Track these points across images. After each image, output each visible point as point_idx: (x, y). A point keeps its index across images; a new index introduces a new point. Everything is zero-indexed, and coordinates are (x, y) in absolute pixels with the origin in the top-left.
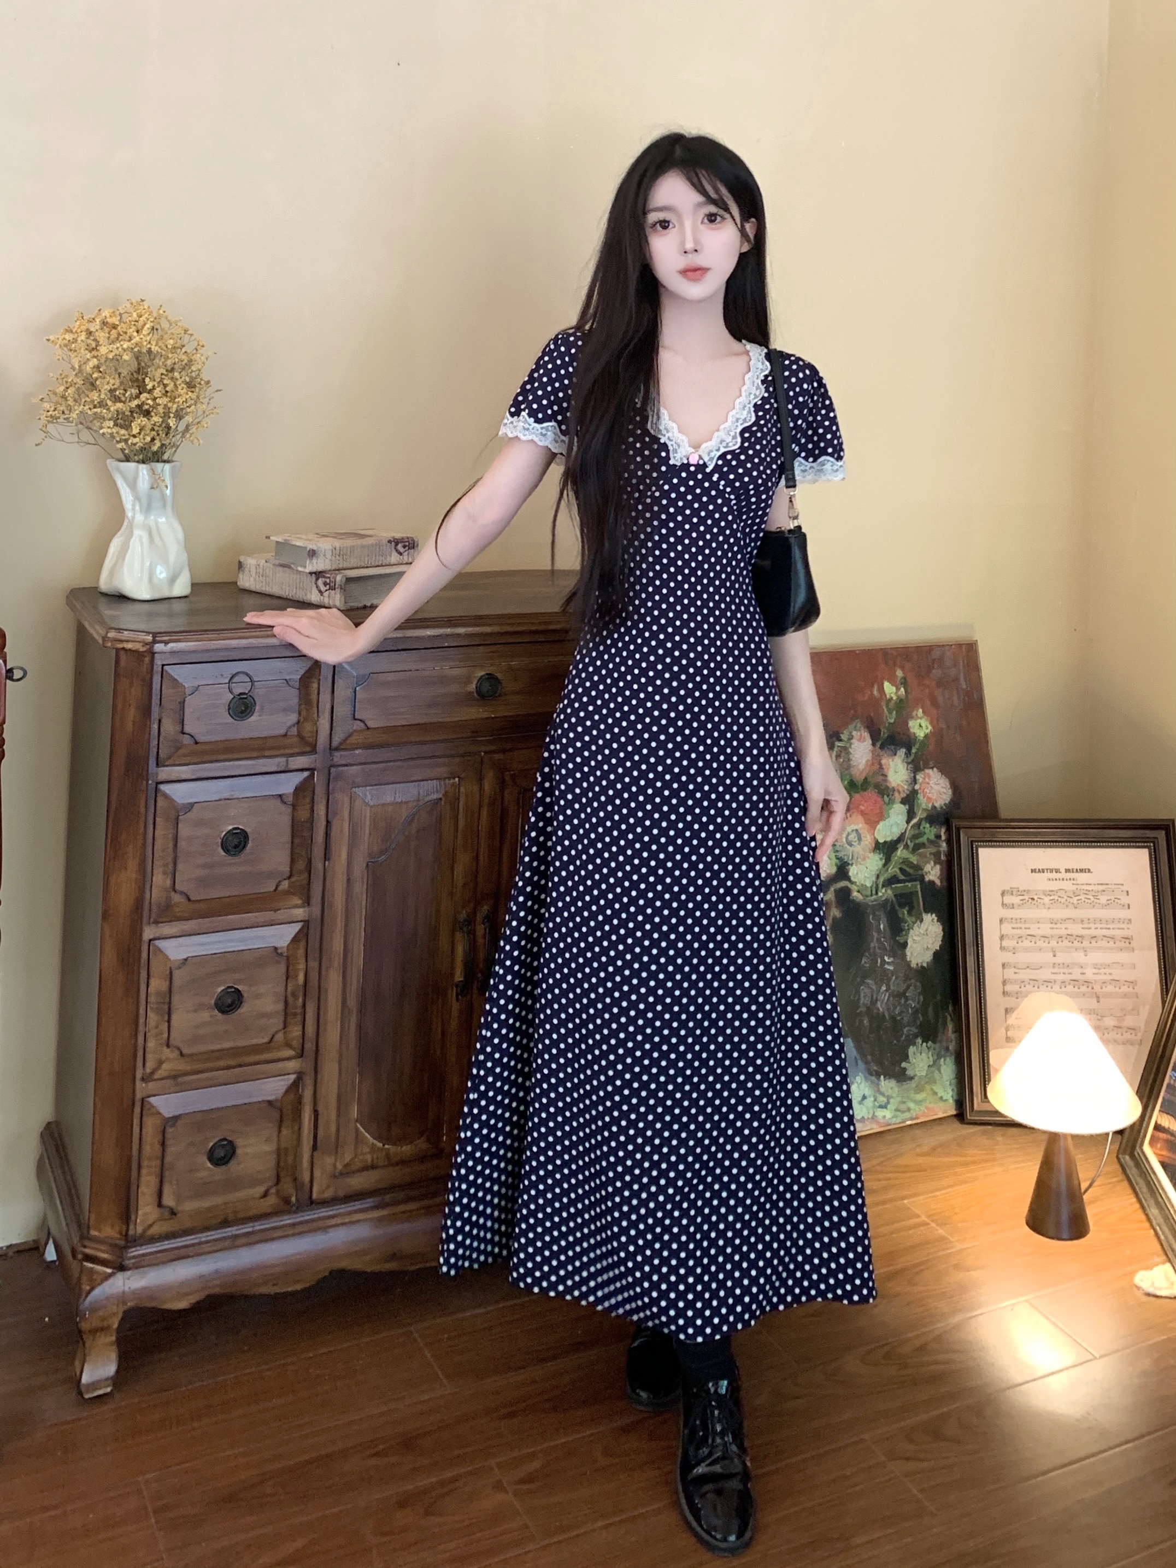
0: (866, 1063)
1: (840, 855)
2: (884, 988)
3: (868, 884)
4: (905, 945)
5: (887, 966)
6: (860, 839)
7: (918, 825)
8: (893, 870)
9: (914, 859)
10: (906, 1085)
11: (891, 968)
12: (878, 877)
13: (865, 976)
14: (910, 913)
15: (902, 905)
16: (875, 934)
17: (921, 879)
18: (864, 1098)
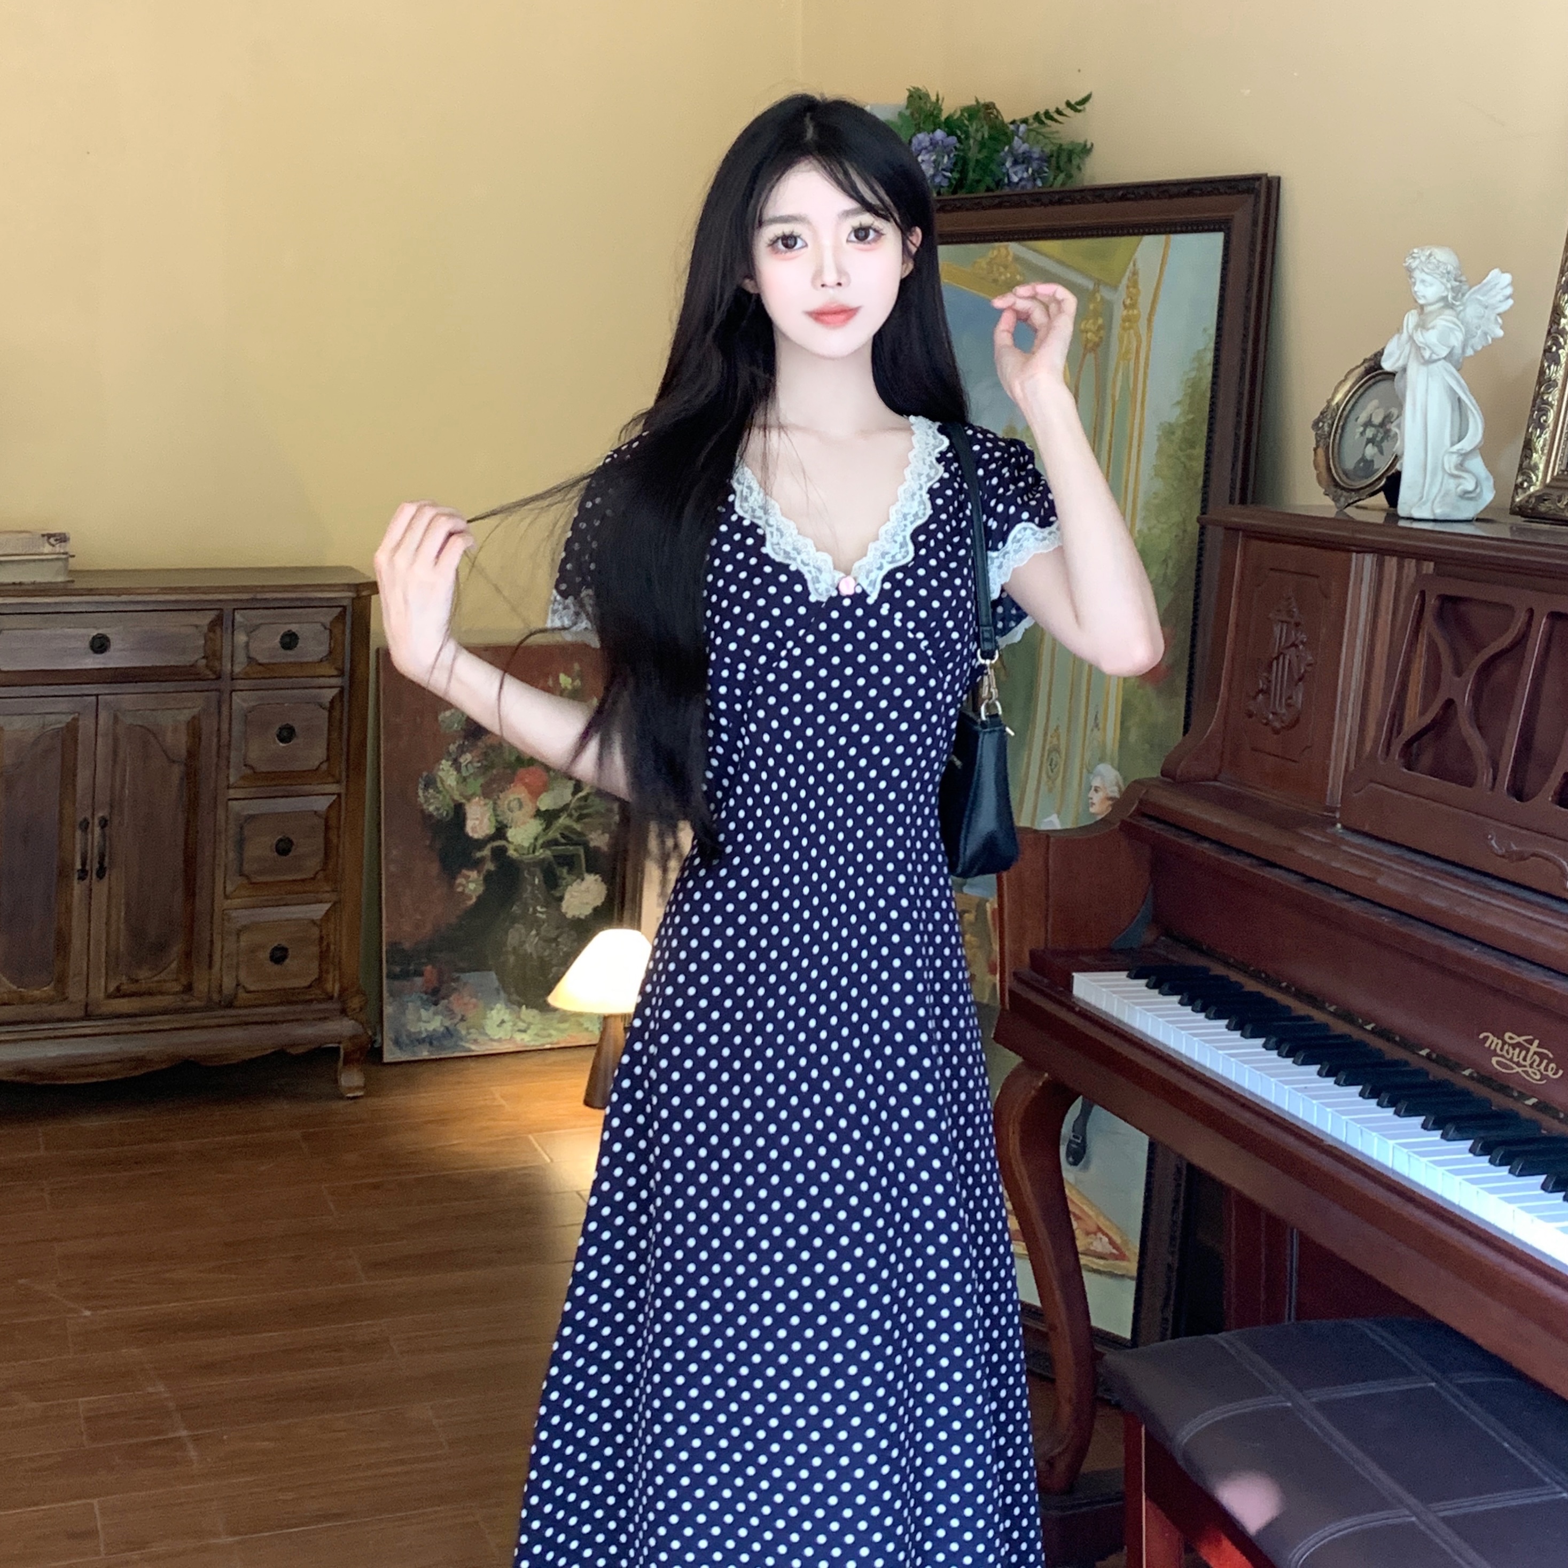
0: (509, 994)
1: (500, 818)
2: (534, 932)
3: (526, 844)
4: (561, 899)
5: (538, 915)
6: (521, 806)
7: (585, 798)
8: (553, 834)
9: (578, 827)
10: (549, 1015)
11: (544, 916)
12: (536, 839)
13: (514, 920)
14: (569, 872)
15: (561, 865)
16: (529, 888)
17: (585, 845)
18: (503, 1022)
